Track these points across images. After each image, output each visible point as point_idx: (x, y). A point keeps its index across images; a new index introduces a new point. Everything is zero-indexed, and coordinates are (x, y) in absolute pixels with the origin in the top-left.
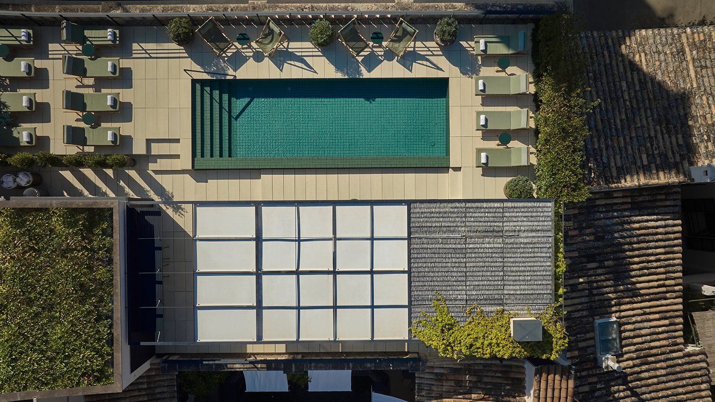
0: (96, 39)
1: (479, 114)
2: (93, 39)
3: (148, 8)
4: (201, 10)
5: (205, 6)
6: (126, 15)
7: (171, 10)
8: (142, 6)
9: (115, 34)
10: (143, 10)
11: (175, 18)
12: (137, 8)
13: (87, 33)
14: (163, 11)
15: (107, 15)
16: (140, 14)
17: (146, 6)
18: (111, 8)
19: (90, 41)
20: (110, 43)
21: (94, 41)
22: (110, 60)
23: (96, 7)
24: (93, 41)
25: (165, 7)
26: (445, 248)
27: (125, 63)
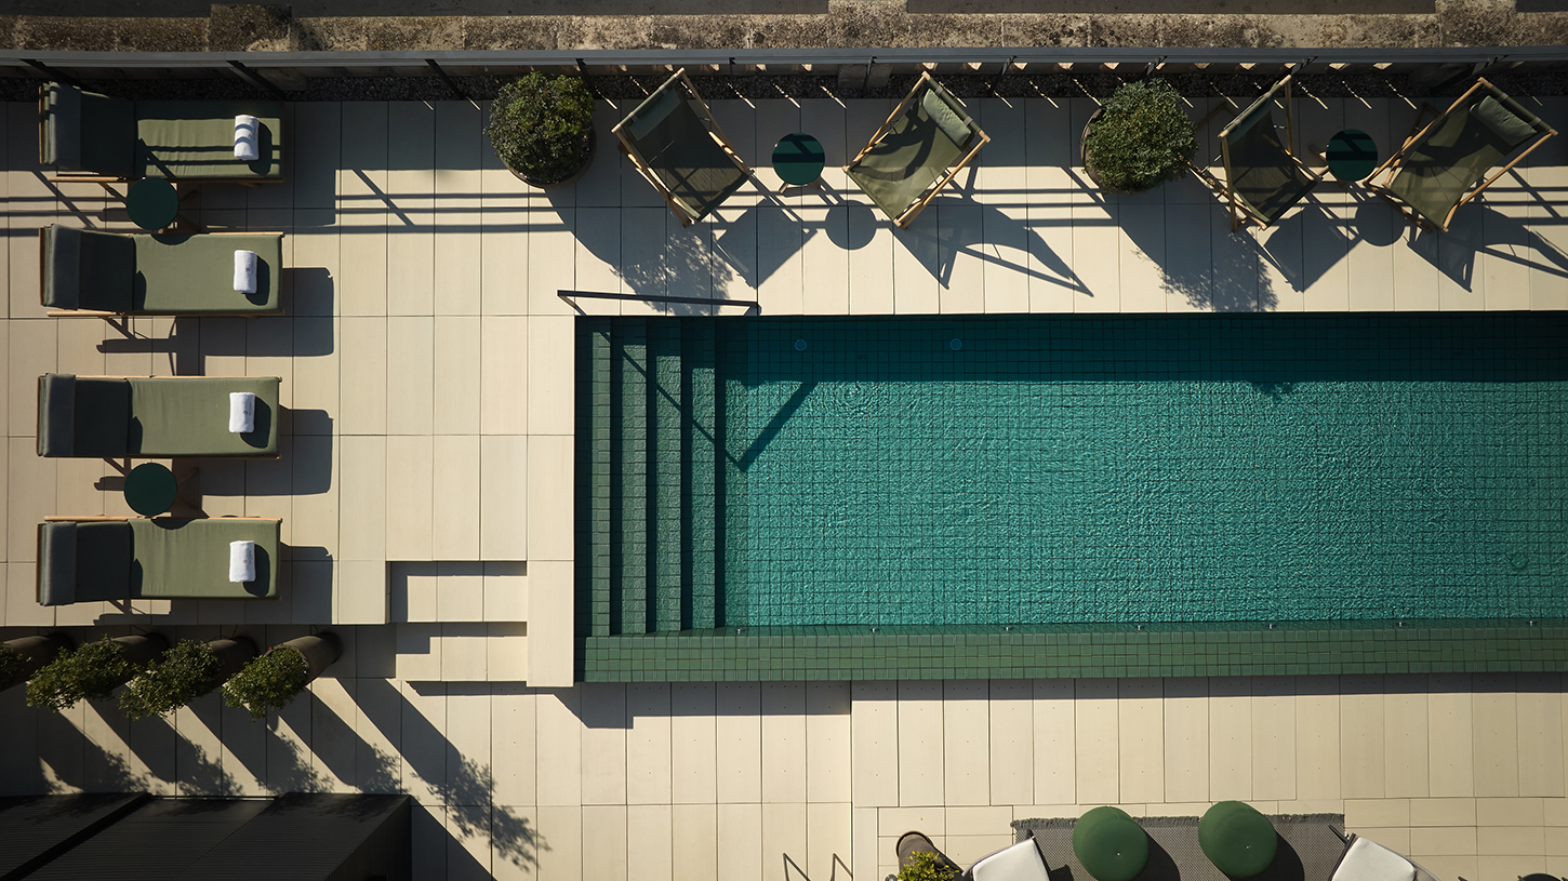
0: (184, 156)
2: (175, 156)
3: (407, 30)
4: (628, 39)
5: (644, 25)
6: (311, 59)
7: (504, 38)
8: (379, 22)
9: (262, 135)
10: (383, 40)
11: (523, 71)
12: (359, 30)
13: (151, 131)
14: (468, 43)
15: (235, 63)
16: (377, 54)
17: (395, 21)
18: (249, 31)
19: (162, 165)
20: (245, 170)
21: (178, 163)
22: (241, 245)
23: (185, 24)
24: (172, 163)
25: (476, 25)
27: (303, 251)
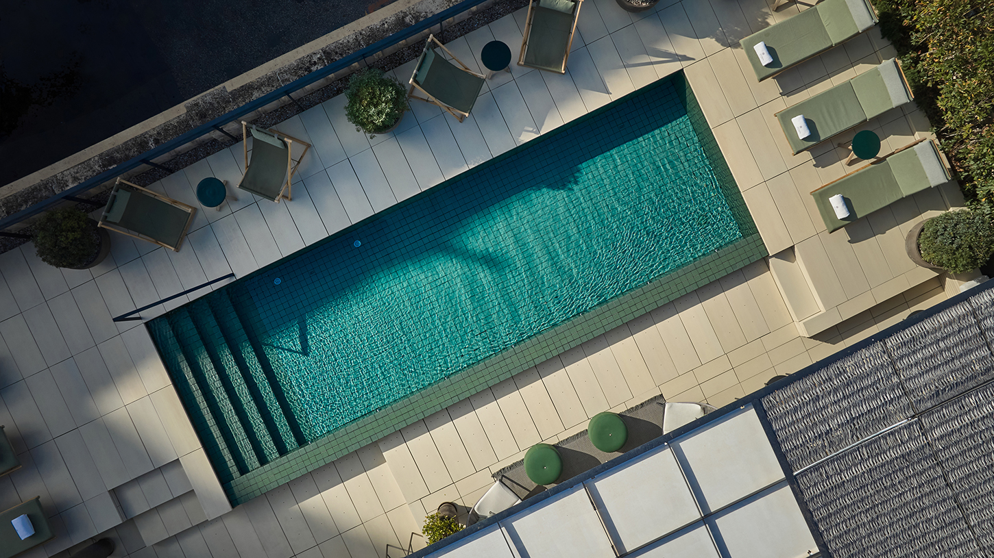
1: (785, 118)
4: (90, 173)
5: (95, 162)
7: (25, 202)
26: (883, 465)
